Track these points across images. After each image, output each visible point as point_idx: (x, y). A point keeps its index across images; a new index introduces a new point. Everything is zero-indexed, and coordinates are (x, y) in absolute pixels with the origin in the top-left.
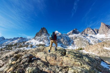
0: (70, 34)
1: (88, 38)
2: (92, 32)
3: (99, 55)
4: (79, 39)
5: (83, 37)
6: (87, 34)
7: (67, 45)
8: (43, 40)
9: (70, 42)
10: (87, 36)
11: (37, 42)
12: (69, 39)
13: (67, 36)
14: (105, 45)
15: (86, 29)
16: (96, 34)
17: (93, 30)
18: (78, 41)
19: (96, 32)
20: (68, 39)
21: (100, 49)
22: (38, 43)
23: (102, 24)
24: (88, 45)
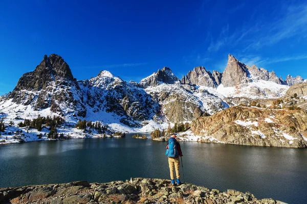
0: (149, 84)
1: (199, 95)
2: (206, 78)
3: (224, 142)
4: (173, 100)
5: (185, 92)
6: (194, 85)
7: (141, 119)
8: (52, 102)
9: (150, 107)
10: (195, 89)
11: (26, 112)
12: (147, 100)
13: (139, 89)
14: (238, 115)
15: (194, 71)
16: (216, 85)
17: (210, 74)
18: (171, 104)
19: (217, 80)
20: (144, 99)
21: (227, 127)
22: (30, 113)
23: (230, 60)
24: (196, 115)
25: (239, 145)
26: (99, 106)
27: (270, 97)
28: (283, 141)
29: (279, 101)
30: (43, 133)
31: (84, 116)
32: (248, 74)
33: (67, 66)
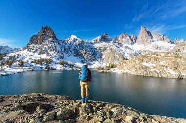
0: (96, 42)
1: (123, 49)
2: (128, 40)
3: (135, 74)
4: (109, 51)
5: (115, 47)
6: (121, 43)
7: (92, 61)
8: (47, 51)
9: (96, 54)
10: (121, 45)
11: (34, 56)
12: (95, 51)
13: (91, 45)
14: (144, 60)
15: (121, 36)
16: (133, 43)
17: (130, 37)
18: (108, 53)
19: (134, 41)
20: (94, 50)
21: (138, 66)
22: (36, 56)
23: (142, 29)
24: (121, 59)
25: (144, 76)
26: (70, 54)
27: (164, 50)
28: (169, 75)
29: (169, 53)
30: (43, 66)
31: (63, 59)
32: (152, 38)
33: (53, 32)
